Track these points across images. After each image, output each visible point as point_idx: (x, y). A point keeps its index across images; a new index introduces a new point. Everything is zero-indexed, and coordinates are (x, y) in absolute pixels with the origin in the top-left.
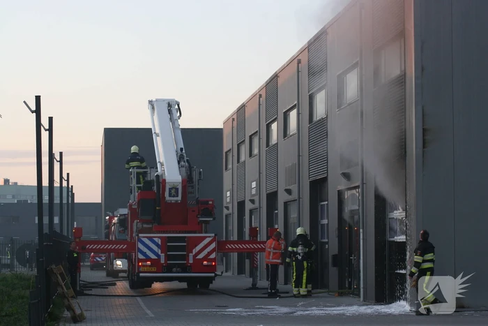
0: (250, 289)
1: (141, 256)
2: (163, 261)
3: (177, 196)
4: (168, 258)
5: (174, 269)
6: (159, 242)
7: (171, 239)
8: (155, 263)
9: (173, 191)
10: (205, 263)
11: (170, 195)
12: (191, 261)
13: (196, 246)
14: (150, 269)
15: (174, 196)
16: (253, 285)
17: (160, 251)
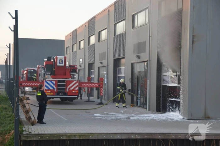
0: (87, 101)
1: (46, 88)
2: (55, 90)
3: (62, 63)
4: (58, 89)
5: (60, 94)
6: (54, 82)
7: (59, 81)
8: (52, 91)
9: (61, 61)
10: (73, 92)
11: (59, 63)
12: (67, 90)
13: (70, 84)
14: (50, 94)
15: (61, 63)
16: (88, 100)
17: (54, 86)
